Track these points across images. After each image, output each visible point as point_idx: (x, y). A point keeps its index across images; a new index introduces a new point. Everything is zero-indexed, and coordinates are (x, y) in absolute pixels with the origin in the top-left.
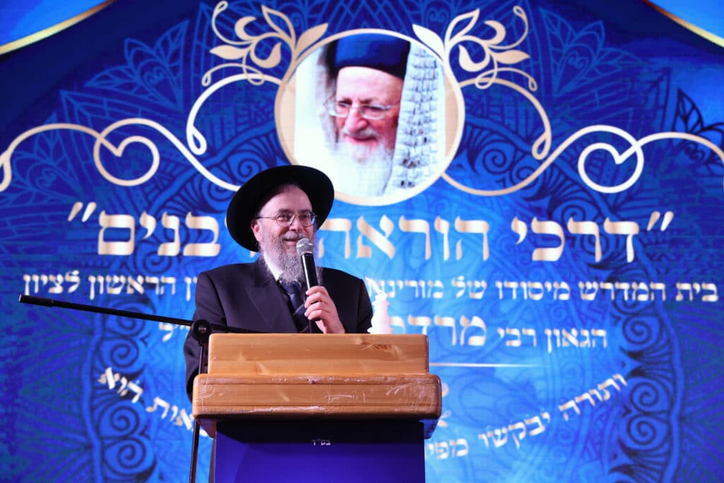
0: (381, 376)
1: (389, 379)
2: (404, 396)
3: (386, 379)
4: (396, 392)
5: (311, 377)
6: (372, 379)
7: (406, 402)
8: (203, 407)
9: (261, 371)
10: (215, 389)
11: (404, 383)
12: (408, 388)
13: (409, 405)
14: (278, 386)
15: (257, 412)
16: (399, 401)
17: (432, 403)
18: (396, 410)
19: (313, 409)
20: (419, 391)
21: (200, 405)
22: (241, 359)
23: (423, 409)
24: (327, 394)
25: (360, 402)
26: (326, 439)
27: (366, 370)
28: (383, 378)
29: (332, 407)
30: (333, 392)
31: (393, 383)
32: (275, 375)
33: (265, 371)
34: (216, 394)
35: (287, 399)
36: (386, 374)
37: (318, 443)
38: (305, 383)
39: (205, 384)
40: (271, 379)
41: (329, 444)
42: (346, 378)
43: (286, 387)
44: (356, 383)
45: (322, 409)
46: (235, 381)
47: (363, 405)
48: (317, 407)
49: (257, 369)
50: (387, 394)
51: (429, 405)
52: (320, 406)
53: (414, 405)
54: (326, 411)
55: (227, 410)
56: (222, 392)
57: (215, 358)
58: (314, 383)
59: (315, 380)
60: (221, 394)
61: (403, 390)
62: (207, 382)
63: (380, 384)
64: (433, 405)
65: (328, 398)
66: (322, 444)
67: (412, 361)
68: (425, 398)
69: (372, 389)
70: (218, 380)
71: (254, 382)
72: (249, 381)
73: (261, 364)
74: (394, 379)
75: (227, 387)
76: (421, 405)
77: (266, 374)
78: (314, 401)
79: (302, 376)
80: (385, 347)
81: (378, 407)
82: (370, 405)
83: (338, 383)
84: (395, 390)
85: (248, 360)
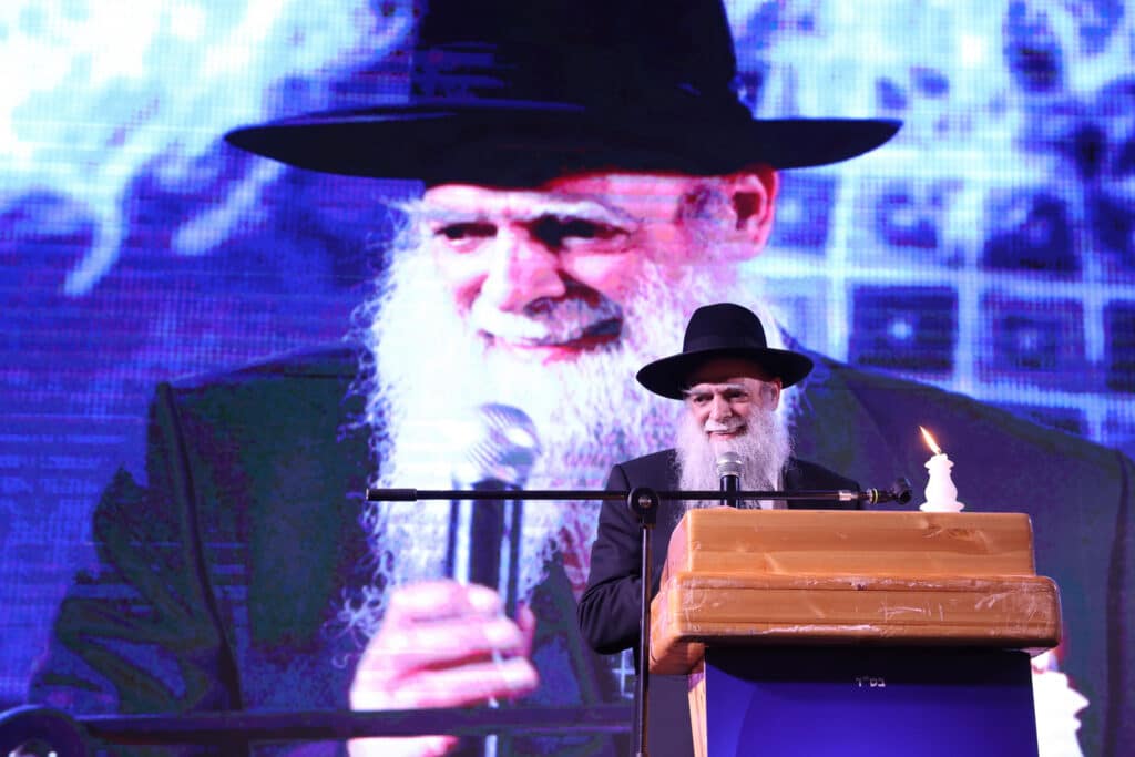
0: (966, 579)
1: (979, 584)
2: (1004, 610)
3: (973, 583)
4: (990, 605)
5: (855, 579)
6: (951, 583)
7: (1008, 620)
8: (689, 625)
9: (771, 569)
10: (706, 596)
11: (1003, 590)
12: (1008, 598)
13: (1011, 625)
14: (803, 592)
15: (775, 633)
16: (997, 618)
17: (1048, 623)
18: (993, 632)
19: (860, 629)
20: (1026, 603)
21: (683, 620)
22: (741, 550)
23: (1035, 632)
24: (882, 606)
25: (935, 619)
26: (876, 676)
27: (938, 569)
28: (969, 581)
29: (891, 627)
30: (892, 603)
31: (985, 591)
32: (799, 574)
33: (778, 568)
34: (709, 603)
35: (821, 615)
36: (973, 576)
37: (866, 683)
38: (846, 587)
39: (690, 588)
40: (793, 581)
41: (883, 685)
42: (911, 581)
43: (817, 593)
44: (927, 590)
45: (876, 629)
46: (736, 584)
47: (940, 624)
48: (867, 627)
49: (765, 566)
50: (978, 606)
51: (1044, 625)
52: (871, 625)
53: (1021, 625)
54: (882, 634)
55: (728, 629)
56: (717, 600)
57: (699, 546)
58: (860, 588)
59: (863, 584)
60: (716, 605)
61: (1001, 600)
62: (693, 585)
63: (965, 591)
64: (1051, 625)
65: (883, 612)
66: (873, 685)
67: (1009, 555)
68: (1037, 614)
69: (953, 599)
70: (710, 581)
71: (767, 586)
72: (759, 584)
73: (769, 557)
74: (986, 584)
75: (725, 594)
76: (1032, 625)
77: (779, 571)
78: (863, 617)
79: (841, 577)
80: (965, 532)
81: (965, 628)
82: (951, 624)
83: (899, 589)
84: (989, 601)
85: (750, 550)
